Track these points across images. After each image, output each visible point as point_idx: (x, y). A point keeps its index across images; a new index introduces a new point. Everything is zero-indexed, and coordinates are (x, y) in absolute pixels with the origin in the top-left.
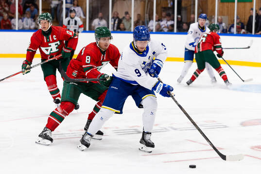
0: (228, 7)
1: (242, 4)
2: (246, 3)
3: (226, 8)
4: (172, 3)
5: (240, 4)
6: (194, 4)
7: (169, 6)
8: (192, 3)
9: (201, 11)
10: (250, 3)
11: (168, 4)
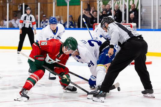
0: (62, 10)
1: (73, 7)
2: (76, 6)
3: (61, 10)
4: (21, 7)
5: (71, 7)
6: (37, 8)
7: (19, 9)
8: (36, 7)
9: (42, 12)
10: (78, 6)
11: (18, 8)
